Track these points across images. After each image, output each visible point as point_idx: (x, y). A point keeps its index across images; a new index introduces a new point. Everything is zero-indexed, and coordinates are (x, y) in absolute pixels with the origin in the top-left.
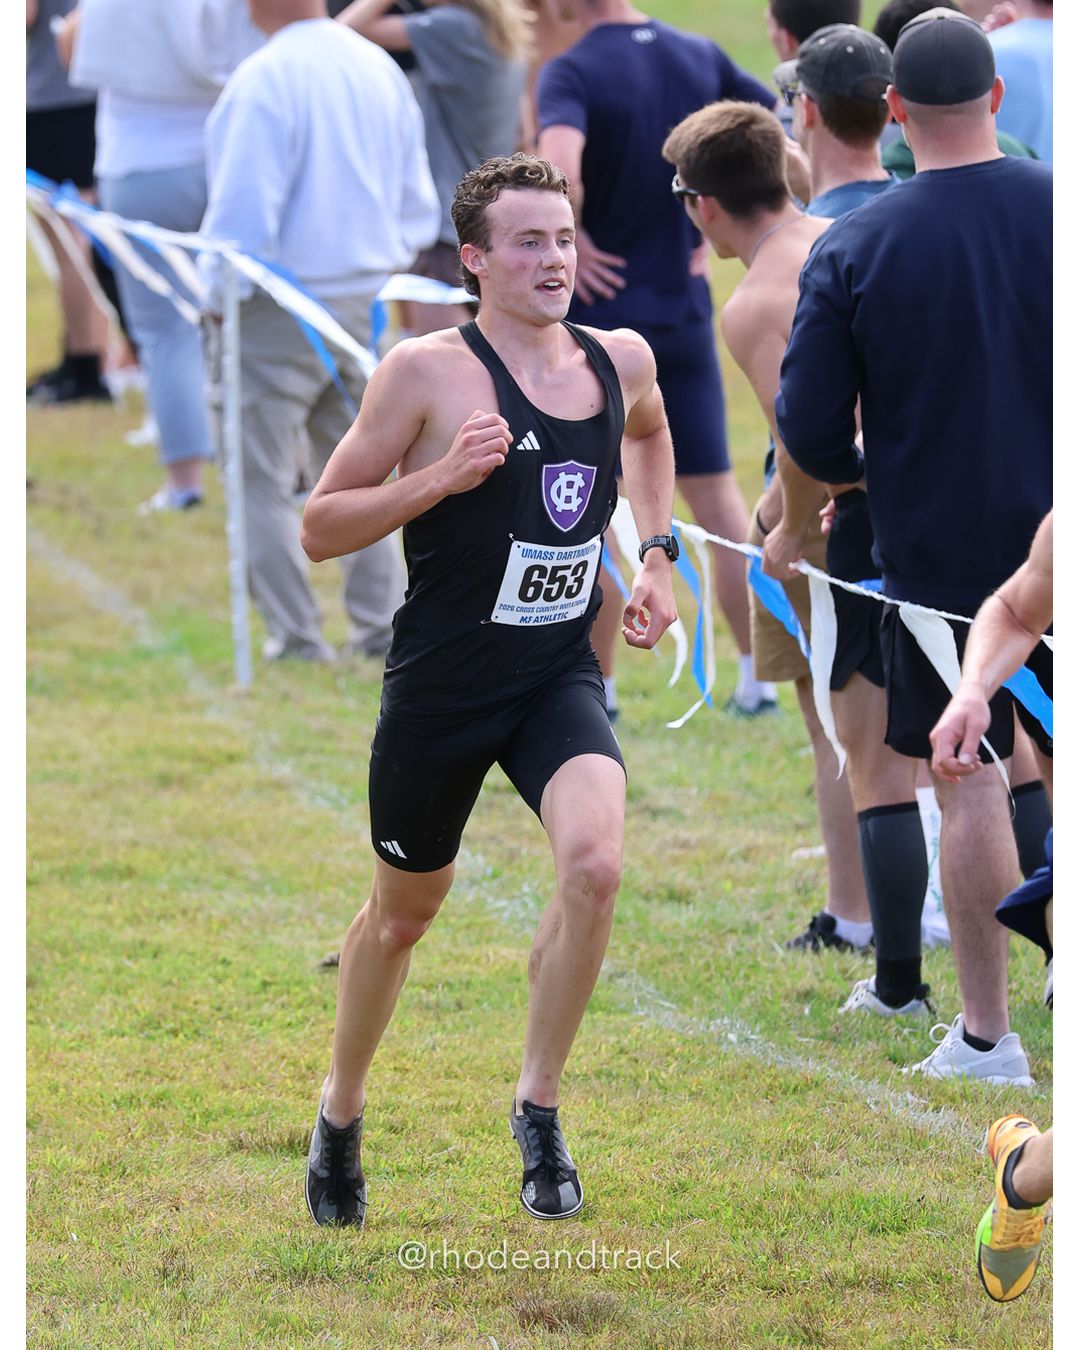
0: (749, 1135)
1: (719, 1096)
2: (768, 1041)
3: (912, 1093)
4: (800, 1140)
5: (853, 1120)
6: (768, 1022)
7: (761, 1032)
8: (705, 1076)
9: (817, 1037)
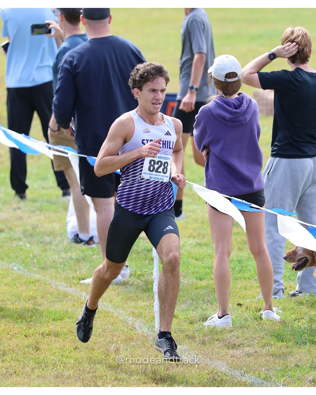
0: (20, 295)
1: (12, 284)
2: (25, 269)
3: (64, 282)
4: (34, 296)
5: (48, 290)
6: (25, 264)
7: (23, 267)
8: (8, 279)
9: (39, 268)
